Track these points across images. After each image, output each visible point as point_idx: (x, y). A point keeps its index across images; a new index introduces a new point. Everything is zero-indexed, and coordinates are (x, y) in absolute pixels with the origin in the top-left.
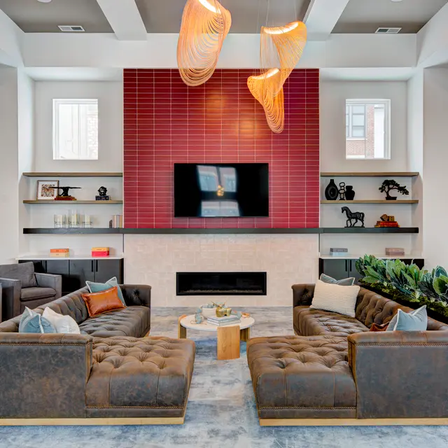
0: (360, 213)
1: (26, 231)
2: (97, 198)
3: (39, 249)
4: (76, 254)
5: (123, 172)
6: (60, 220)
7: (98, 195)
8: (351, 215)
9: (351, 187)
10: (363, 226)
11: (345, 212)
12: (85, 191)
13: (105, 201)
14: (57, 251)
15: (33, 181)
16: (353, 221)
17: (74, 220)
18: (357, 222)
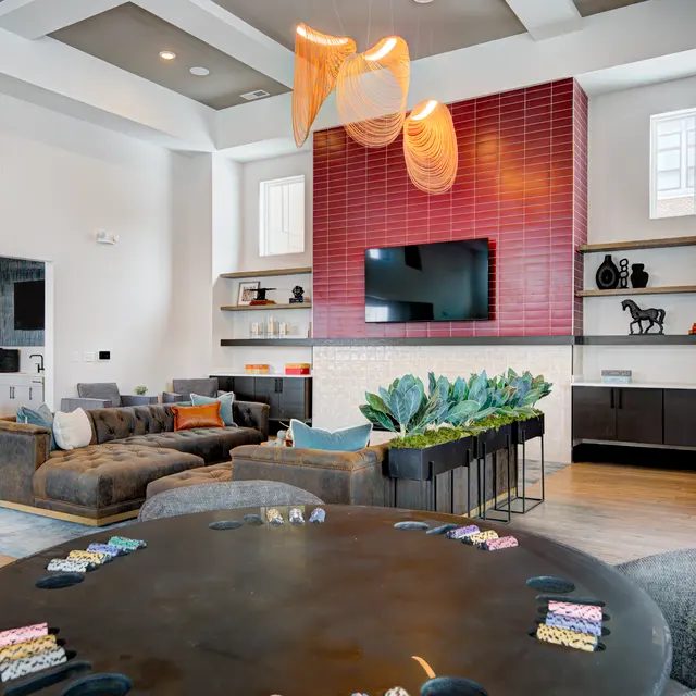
0: (657, 311)
1: (224, 343)
2: (292, 301)
3: (237, 365)
4: (276, 371)
5: (312, 266)
6: (255, 329)
7: (293, 297)
8: (638, 315)
9: (642, 266)
10: (661, 333)
11: (628, 308)
12: (281, 292)
13: (300, 305)
14: (252, 367)
15: (236, 282)
16: (645, 324)
17: (271, 328)
18: (652, 325)
